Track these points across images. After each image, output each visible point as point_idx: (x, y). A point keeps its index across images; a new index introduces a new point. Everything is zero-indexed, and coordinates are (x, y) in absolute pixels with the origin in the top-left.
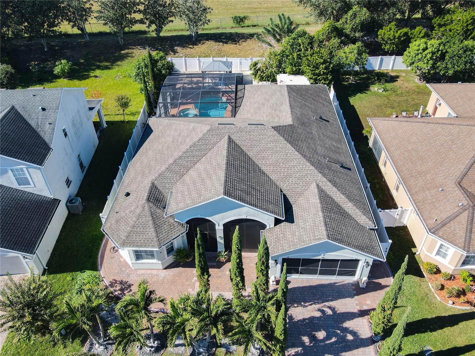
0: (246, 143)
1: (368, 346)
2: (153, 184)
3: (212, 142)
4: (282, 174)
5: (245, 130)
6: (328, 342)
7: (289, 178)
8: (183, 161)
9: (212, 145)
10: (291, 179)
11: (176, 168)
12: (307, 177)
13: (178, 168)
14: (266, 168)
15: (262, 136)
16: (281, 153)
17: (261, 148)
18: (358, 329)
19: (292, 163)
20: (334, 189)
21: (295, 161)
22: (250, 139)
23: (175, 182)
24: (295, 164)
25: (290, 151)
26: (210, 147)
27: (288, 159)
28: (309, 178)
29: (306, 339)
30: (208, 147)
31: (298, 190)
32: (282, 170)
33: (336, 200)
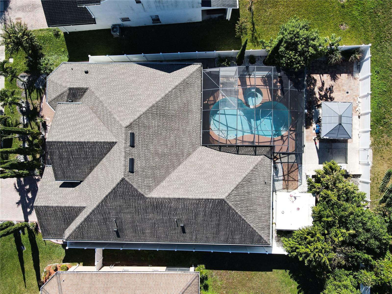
0: (112, 156)
1: (24, 218)
2: (87, 89)
3: (113, 129)
4: (92, 183)
5: (121, 156)
6: (26, 198)
7: (90, 188)
8: (101, 108)
9: (111, 129)
10: (89, 189)
11: (97, 103)
12: (90, 201)
13: (97, 105)
14: (95, 171)
15: (116, 169)
16: (104, 184)
17: (108, 168)
18: (33, 215)
19: (98, 192)
20: (83, 219)
21: (100, 194)
22: (115, 160)
23: (89, 105)
24: (97, 193)
25: (106, 191)
26: (109, 128)
27: (101, 189)
28: (89, 202)
29: (28, 187)
30: (110, 126)
31: (83, 193)
32: (94, 184)
33: (77, 218)
